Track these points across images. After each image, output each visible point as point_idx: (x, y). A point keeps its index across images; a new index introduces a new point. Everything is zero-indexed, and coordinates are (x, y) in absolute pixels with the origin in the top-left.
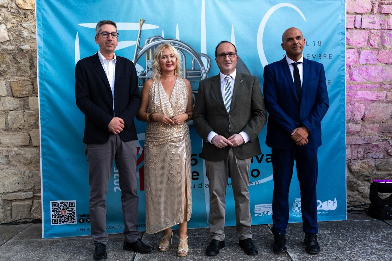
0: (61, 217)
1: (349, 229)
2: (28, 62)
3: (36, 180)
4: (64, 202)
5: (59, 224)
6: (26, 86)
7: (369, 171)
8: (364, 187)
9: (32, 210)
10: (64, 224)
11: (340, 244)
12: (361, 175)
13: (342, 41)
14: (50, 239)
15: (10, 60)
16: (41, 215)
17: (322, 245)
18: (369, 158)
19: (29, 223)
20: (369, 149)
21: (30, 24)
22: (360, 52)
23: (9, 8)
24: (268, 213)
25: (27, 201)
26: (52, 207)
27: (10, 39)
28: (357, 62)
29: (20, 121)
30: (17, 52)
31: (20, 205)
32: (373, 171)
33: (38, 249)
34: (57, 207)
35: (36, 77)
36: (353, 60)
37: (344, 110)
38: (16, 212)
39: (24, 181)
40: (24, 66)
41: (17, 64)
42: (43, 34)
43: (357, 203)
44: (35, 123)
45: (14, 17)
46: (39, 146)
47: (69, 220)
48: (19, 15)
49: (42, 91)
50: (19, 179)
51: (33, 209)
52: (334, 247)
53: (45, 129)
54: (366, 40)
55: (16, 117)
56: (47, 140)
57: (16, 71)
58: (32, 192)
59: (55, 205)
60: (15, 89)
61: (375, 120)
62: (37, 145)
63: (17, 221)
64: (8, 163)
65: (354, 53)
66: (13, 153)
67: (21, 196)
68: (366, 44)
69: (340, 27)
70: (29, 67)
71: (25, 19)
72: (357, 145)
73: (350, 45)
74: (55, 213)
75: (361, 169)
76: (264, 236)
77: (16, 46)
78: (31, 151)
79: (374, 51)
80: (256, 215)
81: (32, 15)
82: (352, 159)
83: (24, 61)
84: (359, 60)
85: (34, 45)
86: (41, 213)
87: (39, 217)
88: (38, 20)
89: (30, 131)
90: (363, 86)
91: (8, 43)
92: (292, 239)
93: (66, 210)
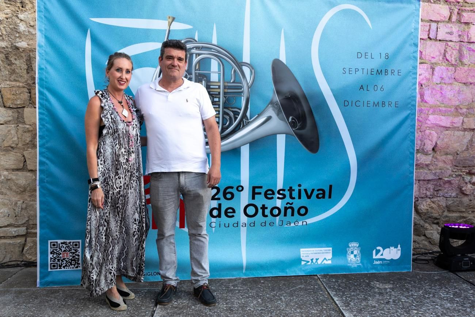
0: (62, 260)
1: (415, 282)
2: (25, 64)
3: (32, 212)
4: (66, 242)
5: (58, 270)
6: (21, 93)
7: (439, 212)
8: (432, 232)
9: (25, 250)
10: (65, 269)
11: (405, 301)
12: (430, 217)
13: (415, 54)
14: (47, 288)
15: (2, 61)
16: (36, 257)
17: (383, 302)
18: (440, 197)
19: (21, 266)
20: (440, 186)
21: (29, 16)
22: (434, 68)
24: (318, 261)
25: (18, 238)
26: (51, 248)
27: (2, 34)
28: (430, 80)
29: (12, 138)
30: (10, 51)
31: (10, 243)
32: (443, 212)
33: (31, 300)
34: (57, 248)
35: (34, 83)
36: (425, 77)
37: (413, 138)
38: (5, 253)
39: (15, 213)
40: (19, 68)
41: (10, 66)
42: (45, 29)
43: (423, 250)
44: (31, 141)
45: (9, 5)
46: (36, 171)
47: (71, 264)
48: (15, 3)
49: (41, 101)
50: (8, 211)
51: (26, 248)
52: (397, 305)
53: (44, 150)
54: (441, 54)
55: (7, 133)
56: (47, 164)
57: (9, 74)
58: (26, 228)
59: (54, 245)
60: (6, 97)
61: (448, 151)
62: (33, 169)
63: (4, 263)
65: (427, 68)
66: (3, 178)
67: (11, 233)
68: (441, 58)
69: (412, 37)
70: (25, 70)
71: (22, 8)
72: (426, 180)
73: (423, 59)
74: (55, 256)
75: (429, 209)
76: (312, 290)
77: (10, 43)
78: (25, 176)
79: (450, 68)
80: (303, 263)
81: (32, 5)
82: (420, 197)
83: (20, 63)
84: (432, 77)
85: (32, 42)
86: (36, 254)
87: (33, 259)
88: (40, 11)
89: (24, 150)
90: (436, 110)
92: (347, 294)
93: (69, 252)
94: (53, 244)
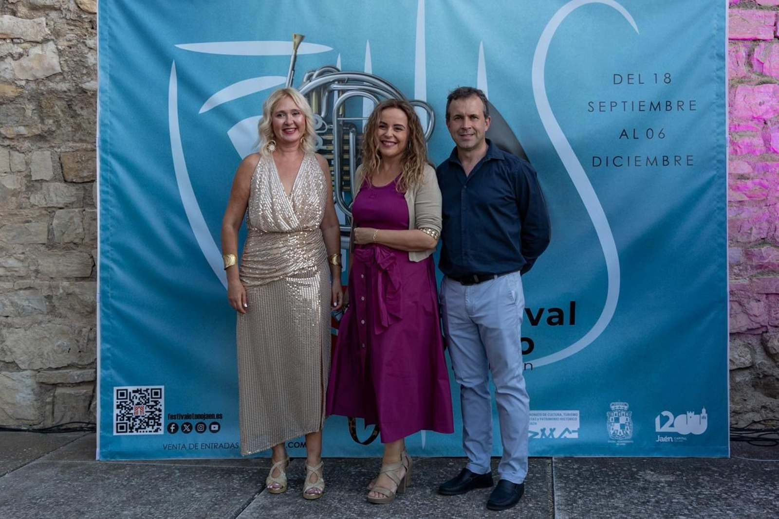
0: (134, 419)
4: (141, 389)
5: (128, 434)
9: (92, 406)
10: (139, 433)
15: (62, 111)
19: (85, 431)
23: (64, 11)
25: (84, 387)
26: (118, 399)
27: (63, 71)
29: (76, 229)
30: (74, 95)
31: (71, 395)
34: (127, 398)
38: (63, 409)
39: (79, 347)
40: (87, 121)
41: (73, 118)
45: (72, 28)
46: (97, 277)
47: (148, 425)
48: (81, 24)
49: (104, 174)
50: (69, 344)
51: (94, 403)
53: (108, 248)
55: (68, 222)
57: (72, 131)
58: (95, 370)
59: (122, 395)
60: (67, 167)
63: (62, 425)
64: (51, 311)
66: (61, 291)
67: (72, 377)
69: (714, 43)
71: (92, 31)
74: (123, 412)
77: (74, 84)
78: (94, 289)
83: (88, 113)
91: (58, 78)
93: (145, 406)
94: (121, 393)
